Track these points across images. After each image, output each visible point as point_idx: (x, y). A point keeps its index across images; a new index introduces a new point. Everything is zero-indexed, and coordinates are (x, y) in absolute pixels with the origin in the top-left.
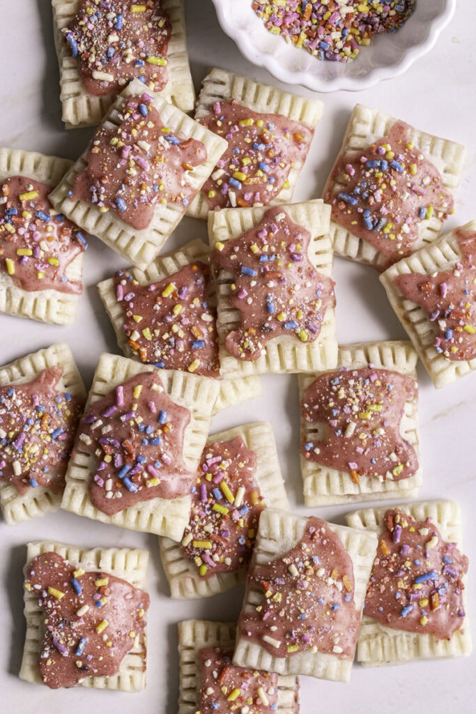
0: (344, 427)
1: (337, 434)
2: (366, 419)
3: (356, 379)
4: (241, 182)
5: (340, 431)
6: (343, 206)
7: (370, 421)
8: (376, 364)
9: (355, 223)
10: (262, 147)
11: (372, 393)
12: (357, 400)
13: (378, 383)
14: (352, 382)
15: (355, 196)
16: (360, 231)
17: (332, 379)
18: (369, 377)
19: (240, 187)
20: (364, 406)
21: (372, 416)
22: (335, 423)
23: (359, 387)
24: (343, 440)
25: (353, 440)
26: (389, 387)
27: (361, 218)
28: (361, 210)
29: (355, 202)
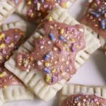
3: (87, 99)
6: (92, 18)
8: (98, 94)
9: (96, 25)
13: (98, 103)
14: (85, 100)
15: (98, 13)
16: (99, 29)
17: (75, 97)
18: (93, 99)
19: (43, 1)
23: (88, 103)
27: (100, 23)
28: (100, 20)
29: (98, 16)
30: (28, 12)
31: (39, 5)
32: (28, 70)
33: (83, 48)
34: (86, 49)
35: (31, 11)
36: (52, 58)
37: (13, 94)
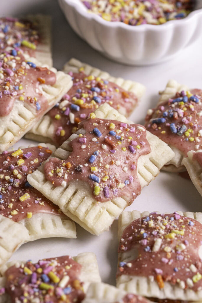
0: (152, 245)
1: (146, 250)
2: (171, 238)
3: (163, 217)
4: (79, 105)
5: (148, 247)
6: (155, 126)
7: (174, 239)
9: (163, 132)
10: (97, 89)
11: (176, 225)
12: (164, 227)
13: (181, 221)
14: (160, 218)
15: (165, 117)
16: (168, 137)
19: (78, 109)
20: (169, 231)
21: (176, 237)
22: (145, 242)
23: (166, 221)
24: (151, 253)
25: (160, 254)
26: (190, 223)
27: (168, 128)
28: (168, 124)
29: (164, 120)
30: (57, 130)
31: (72, 116)
32: (64, 183)
33: (147, 153)
34: (153, 154)
35: (61, 128)
36: (102, 160)
37: (43, 226)
